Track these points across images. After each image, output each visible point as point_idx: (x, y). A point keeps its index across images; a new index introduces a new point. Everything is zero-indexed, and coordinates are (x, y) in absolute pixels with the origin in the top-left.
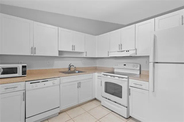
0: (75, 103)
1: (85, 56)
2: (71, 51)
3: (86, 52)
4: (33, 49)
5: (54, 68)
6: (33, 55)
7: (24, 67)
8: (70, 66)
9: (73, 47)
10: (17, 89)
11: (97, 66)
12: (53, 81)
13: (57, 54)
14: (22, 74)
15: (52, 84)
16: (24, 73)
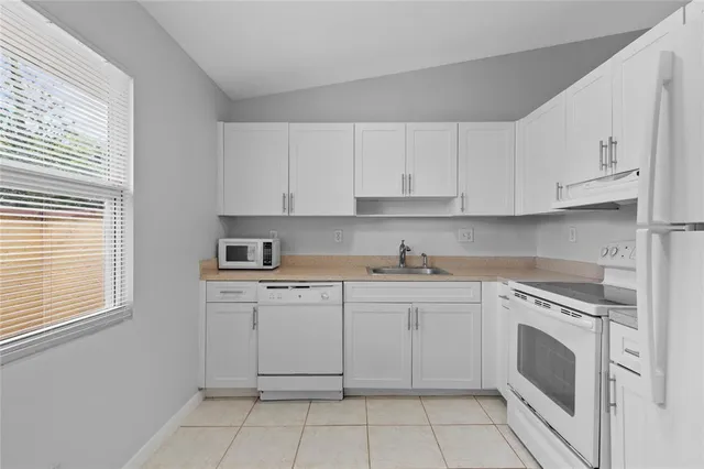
0: (399, 381)
1: (458, 213)
2: (400, 195)
3: (462, 197)
4: (288, 199)
5: (352, 253)
6: (286, 214)
7: (268, 246)
8: (404, 249)
9: (407, 181)
10: (243, 298)
11: (539, 254)
12: (323, 289)
13: (350, 210)
14: (264, 264)
15: (318, 300)
16: (267, 260)
